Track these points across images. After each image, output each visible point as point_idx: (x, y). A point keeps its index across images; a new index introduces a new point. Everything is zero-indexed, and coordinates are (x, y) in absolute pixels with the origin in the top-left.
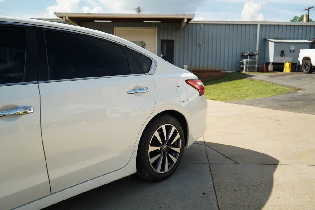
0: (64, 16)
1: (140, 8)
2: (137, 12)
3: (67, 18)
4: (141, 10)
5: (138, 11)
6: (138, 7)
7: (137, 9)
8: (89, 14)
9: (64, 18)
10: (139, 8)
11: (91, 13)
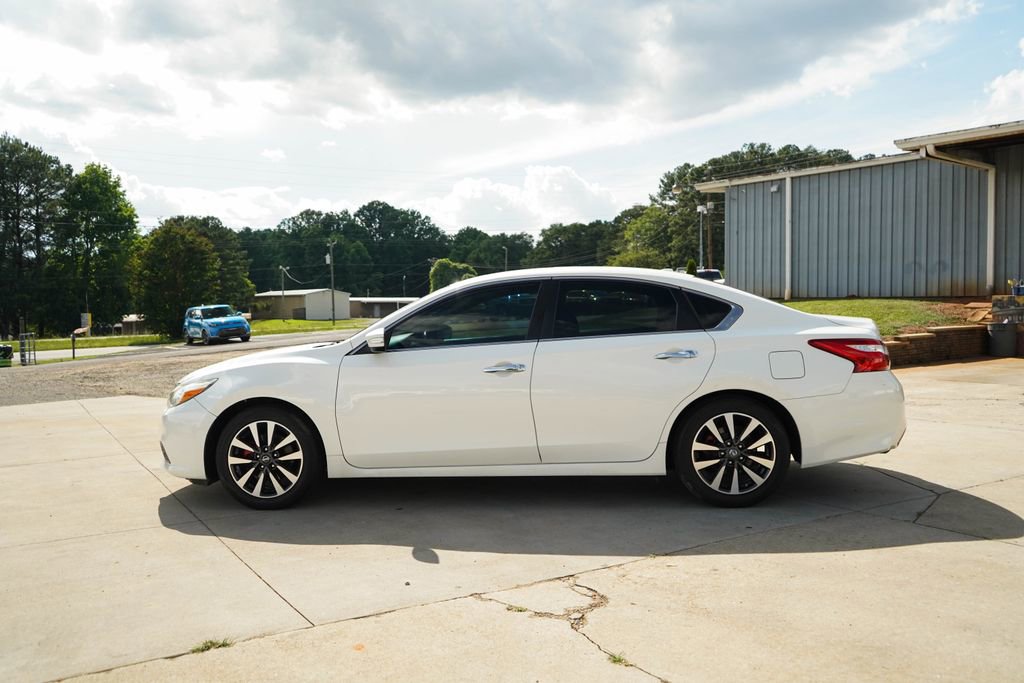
0: (921, 146)
3: (931, 150)
9: (922, 153)
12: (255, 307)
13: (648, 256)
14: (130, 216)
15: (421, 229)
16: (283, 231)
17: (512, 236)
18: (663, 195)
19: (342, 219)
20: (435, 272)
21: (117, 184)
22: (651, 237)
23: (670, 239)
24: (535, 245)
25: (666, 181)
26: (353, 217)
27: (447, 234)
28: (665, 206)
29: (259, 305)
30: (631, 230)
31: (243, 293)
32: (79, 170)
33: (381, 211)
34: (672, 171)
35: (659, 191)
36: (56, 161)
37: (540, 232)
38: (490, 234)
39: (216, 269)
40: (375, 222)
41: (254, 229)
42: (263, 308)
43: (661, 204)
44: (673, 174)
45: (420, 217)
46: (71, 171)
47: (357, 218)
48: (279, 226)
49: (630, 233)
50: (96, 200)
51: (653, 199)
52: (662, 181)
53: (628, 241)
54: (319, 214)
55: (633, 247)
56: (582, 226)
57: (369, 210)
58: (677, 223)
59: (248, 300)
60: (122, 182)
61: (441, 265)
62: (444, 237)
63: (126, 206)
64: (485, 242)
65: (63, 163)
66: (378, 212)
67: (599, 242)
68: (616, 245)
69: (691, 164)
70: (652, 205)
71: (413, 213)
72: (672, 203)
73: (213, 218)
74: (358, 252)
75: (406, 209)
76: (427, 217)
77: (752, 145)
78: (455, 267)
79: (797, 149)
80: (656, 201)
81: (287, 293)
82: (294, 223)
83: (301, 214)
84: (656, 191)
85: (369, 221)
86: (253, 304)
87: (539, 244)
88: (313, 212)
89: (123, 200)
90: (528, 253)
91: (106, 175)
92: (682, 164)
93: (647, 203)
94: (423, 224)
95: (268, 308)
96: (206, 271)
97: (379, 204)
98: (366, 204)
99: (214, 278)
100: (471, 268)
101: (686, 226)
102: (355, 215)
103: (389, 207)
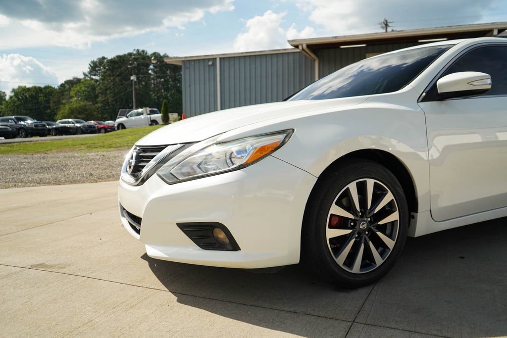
0: (300, 44)
1: (388, 21)
2: (383, 27)
3: (305, 46)
4: (389, 24)
5: (384, 25)
6: (385, 19)
7: (384, 23)
8: (336, 37)
9: (300, 47)
10: (386, 21)
11: (339, 37)
13: (86, 106)
18: (90, 73)
22: (86, 95)
23: (97, 96)
24: (7, 98)
25: (92, 65)
28: (92, 79)
30: (74, 90)
34: (95, 60)
35: (89, 70)
37: (11, 90)
43: (90, 78)
44: (96, 62)
49: (73, 92)
51: (84, 74)
52: (90, 65)
53: (72, 97)
55: (76, 100)
56: (39, 88)
58: (101, 89)
67: (51, 97)
68: (63, 99)
69: (106, 57)
70: (85, 78)
72: (97, 78)
77: (138, 50)
79: (159, 54)
80: (87, 76)
84: (87, 70)
87: (11, 97)
90: (3, 102)
92: (101, 57)
93: (81, 77)
101: (106, 90)
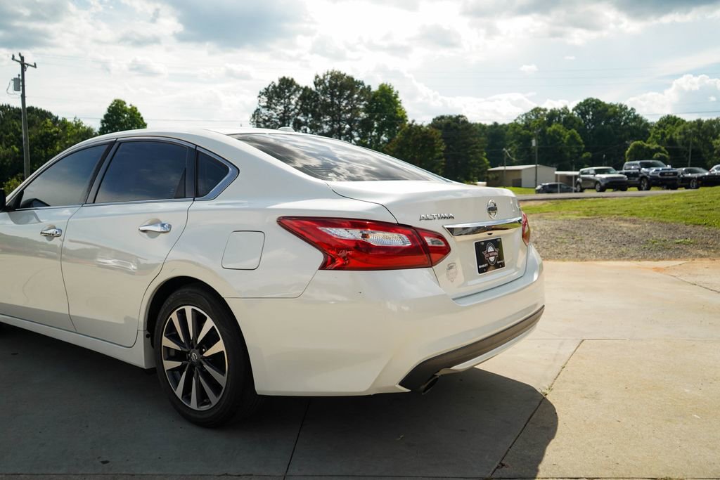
12: (487, 177)
14: (402, 116)
15: (627, 118)
16: (517, 124)
17: (707, 121)
19: (563, 113)
20: (630, 151)
21: (396, 96)
26: (571, 111)
27: (649, 121)
29: (490, 176)
31: (480, 168)
32: (375, 88)
33: (593, 106)
36: (362, 84)
38: (687, 120)
39: (441, 151)
40: (588, 114)
41: (500, 123)
42: (493, 179)
45: (626, 108)
46: (370, 89)
47: (575, 112)
48: (515, 120)
50: (383, 107)
54: (545, 110)
57: (584, 106)
59: (483, 172)
60: (399, 95)
61: (636, 146)
62: (647, 125)
63: (401, 110)
64: (681, 127)
65: (366, 85)
66: (592, 108)
71: (621, 106)
73: (462, 116)
74: (573, 137)
75: (615, 103)
76: (632, 109)
78: (648, 148)
81: (508, 168)
82: (526, 117)
83: (532, 111)
85: (583, 114)
86: (486, 175)
88: (540, 109)
89: (400, 106)
91: (390, 90)
94: (629, 113)
95: (496, 178)
96: (436, 152)
97: (593, 100)
98: (582, 101)
99: (440, 157)
100: (663, 148)
102: (573, 110)
103: (600, 102)
